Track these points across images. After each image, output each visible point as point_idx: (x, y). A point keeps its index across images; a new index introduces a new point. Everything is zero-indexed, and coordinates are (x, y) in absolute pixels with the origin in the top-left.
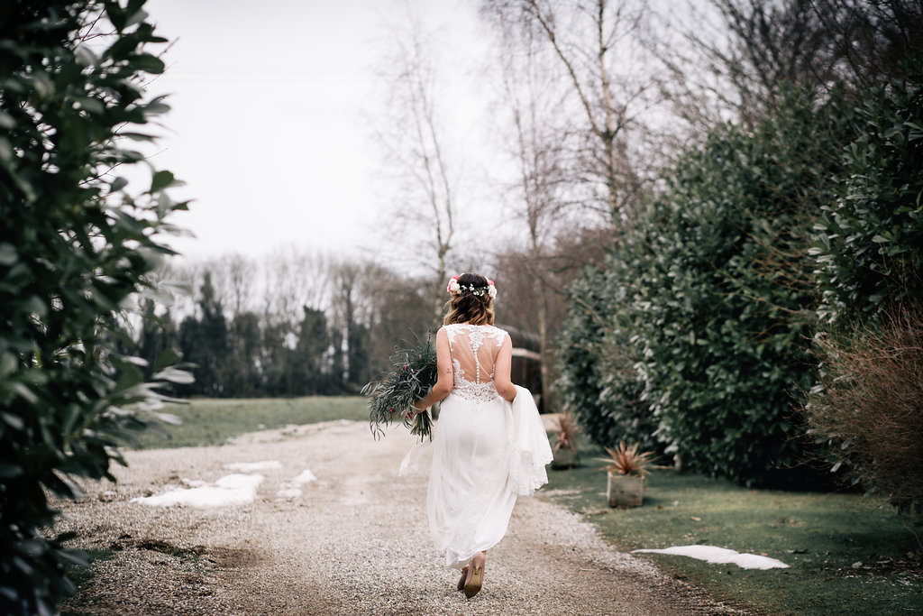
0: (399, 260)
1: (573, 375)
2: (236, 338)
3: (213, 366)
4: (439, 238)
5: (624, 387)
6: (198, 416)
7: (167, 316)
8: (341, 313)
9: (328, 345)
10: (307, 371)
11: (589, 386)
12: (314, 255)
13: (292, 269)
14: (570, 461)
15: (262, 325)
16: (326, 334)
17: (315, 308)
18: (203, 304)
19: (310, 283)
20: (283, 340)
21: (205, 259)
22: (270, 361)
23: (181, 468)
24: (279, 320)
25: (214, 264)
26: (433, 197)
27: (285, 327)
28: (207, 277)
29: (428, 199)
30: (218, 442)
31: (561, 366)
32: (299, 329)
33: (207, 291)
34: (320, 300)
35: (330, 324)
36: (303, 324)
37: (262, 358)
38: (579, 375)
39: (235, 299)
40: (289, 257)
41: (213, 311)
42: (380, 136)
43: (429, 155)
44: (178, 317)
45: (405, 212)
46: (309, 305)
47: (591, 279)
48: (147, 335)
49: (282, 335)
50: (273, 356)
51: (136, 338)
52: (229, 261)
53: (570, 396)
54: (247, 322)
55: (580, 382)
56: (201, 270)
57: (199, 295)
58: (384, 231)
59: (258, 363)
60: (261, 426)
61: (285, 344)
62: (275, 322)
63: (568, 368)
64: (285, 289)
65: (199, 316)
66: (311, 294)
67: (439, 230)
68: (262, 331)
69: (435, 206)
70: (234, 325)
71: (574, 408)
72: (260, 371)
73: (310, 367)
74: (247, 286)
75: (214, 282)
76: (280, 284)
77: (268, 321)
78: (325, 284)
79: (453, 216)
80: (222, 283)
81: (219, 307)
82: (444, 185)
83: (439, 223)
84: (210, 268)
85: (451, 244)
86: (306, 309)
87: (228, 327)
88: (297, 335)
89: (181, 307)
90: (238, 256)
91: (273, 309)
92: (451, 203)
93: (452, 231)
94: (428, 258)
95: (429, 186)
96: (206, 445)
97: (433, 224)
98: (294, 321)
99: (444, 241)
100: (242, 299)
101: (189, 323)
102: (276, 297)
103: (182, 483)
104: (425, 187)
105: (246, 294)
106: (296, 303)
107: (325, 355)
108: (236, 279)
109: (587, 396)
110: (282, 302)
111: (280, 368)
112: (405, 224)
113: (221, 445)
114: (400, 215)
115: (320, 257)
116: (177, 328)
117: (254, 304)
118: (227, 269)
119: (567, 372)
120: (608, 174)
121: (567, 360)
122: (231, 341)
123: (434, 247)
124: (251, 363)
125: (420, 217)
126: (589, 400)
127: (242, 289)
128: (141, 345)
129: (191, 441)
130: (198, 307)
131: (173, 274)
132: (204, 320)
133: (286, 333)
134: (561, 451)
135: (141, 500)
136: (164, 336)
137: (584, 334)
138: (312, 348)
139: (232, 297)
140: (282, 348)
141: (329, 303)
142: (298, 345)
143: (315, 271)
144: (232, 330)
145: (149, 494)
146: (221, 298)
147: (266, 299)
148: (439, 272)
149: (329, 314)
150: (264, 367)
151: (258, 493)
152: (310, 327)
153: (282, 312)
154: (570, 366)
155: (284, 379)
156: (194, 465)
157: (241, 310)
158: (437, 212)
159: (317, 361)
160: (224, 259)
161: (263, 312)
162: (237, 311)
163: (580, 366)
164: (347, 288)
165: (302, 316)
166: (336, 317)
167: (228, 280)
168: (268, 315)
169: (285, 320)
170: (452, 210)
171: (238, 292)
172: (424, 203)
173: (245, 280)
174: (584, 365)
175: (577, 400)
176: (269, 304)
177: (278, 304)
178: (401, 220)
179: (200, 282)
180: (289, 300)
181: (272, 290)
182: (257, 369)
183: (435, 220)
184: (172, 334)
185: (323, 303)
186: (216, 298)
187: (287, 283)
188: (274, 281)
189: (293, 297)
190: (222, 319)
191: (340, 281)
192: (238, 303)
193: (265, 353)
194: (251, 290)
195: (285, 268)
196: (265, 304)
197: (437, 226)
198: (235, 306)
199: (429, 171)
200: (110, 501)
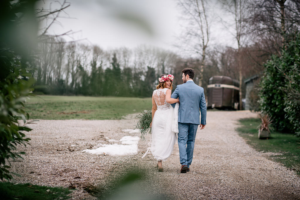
0: (188, 50)
1: (266, 99)
2: (124, 76)
3: (116, 85)
4: (203, 43)
5: (296, 107)
6: (110, 105)
7: (100, 68)
8: (160, 69)
9: (155, 80)
10: (148, 89)
11: (272, 104)
12: (152, 49)
13: (144, 53)
14: (267, 136)
15: (133, 72)
16: (155, 76)
17: (152, 67)
18: (113, 64)
19: (150, 59)
20: (140, 78)
21: (114, 49)
22: (135, 84)
23: (105, 131)
24: (139, 71)
25: (117, 51)
26: (202, 27)
27: (141, 73)
28: (115, 55)
29: (200, 28)
30: (119, 117)
31: (260, 95)
32: (146, 74)
33: (115, 59)
34: (153, 64)
35: (156, 73)
36: (147, 72)
37: (133, 83)
38: (268, 99)
39: (124, 63)
40: (143, 49)
41: (116, 66)
42: (182, 4)
43: (200, 12)
44: (104, 68)
45: (191, 33)
46: (149, 66)
47: (275, 60)
48: (94, 73)
49: (140, 76)
50: (136, 83)
51: (89, 74)
52: (122, 50)
53: (264, 107)
54: (128, 71)
55: (269, 102)
56: (113, 52)
57: (112, 61)
58: (183, 39)
59: (131, 85)
60: (134, 110)
61: (140, 79)
62: (138, 71)
63: (264, 96)
64: (141, 60)
65: (112, 68)
66: (150, 63)
67: (203, 40)
68: (133, 74)
69: (202, 31)
70: (124, 72)
71: (265, 112)
72: (132, 87)
73: (149, 87)
74: (128, 59)
75: (117, 57)
76: (140, 59)
77: (135, 71)
78: (155, 59)
79: (209, 35)
80: (120, 57)
81: (118, 65)
82: (206, 23)
83: (203, 37)
84: (116, 52)
85: (207, 45)
86: (149, 68)
87: (121, 72)
88: (145, 76)
89: (105, 65)
90: (126, 49)
91: (137, 67)
92: (208, 30)
93: (208, 40)
94: (199, 50)
95: (200, 24)
96: (114, 119)
97: (201, 38)
98: (144, 71)
99: (205, 44)
100: (126, 63)
101: (108, 70)
102: (138, 63)
103: (105, 140)
104: (199, 24)
105: (128, 61)
106: (145, 65)
107: (154, 83)
108: (125, 56)
109: (271, 108)
110: (140, 65)
111: (139, 87)
112: (191, 37)
113: (120, 119)
114: (188, 33)
115: (154, 50)
116: (104, 72)
117: (131, 65)
118: (122, 53)
119: (263, 98)
120: (282, 18)
121: (263, 93)
122: (122, 77)
123: (201, 46)
124: (129, 84)
125: (196, 35)
126: (272, 109)
127: (127, 59)
128: (91, 77)
129: (108, 117)
130: (111, 65)
131: (103, 53)
132: (113, 69)
133: (141, 75)
134: (264, 131)
135: (87, 151)
136: (99, 74)
137: (271, 82)
138: (150, 81)
139: (123, 62)
140: (140, 80)
141: (156, 66)
142: (145, 79)
143: (152, 55)
144: (123, 73)
145: (91, 148)
146: (119, 62)
147: (135, 63)
148: (203, 56)
149: (156, 69)
150: (133, 87)
151: (139, 148)
152: (149, 74)
153: (140, 68)
154: (264, 95)
155: (140, 91)
156: (110, 129)
157: (126, 67)
158: (203, 33)
159: (151, 85)
160: (121, 49)
161: (133, 68)
162: (124, 67)
163: (269, 95)
164: (163, 60)
165: (147, 70)
166: (159, 71)
167: (122, 56)
168: (135, 69)
169: (141, 71)
170: (209, 33)
171: (125, 60)
172: (198, 29)
173: (128, 57)
174: (271, 95)
175: (266, 109)
176: (136, 65)
177: (139, 65)
178: (189, 35)
179: (112, 56)
180: (143, 64)
181: (137, 60)
182: (131, 87)
183: (202, 36)
184: (102, 74)
185: (154, 66)
186: (118, 62)
187: (142, 59)
188: (137, 57)
189: (144, 63)
190: (119, 69)
191: (160, 58)
192: (125, 64)
193: (134, 82)
194: (130, 60)
195: (141, 53)
196: (134, 65)
197: (202, 38)
198: (124, 65)
199: (200, 18)
200: (73, 151)
